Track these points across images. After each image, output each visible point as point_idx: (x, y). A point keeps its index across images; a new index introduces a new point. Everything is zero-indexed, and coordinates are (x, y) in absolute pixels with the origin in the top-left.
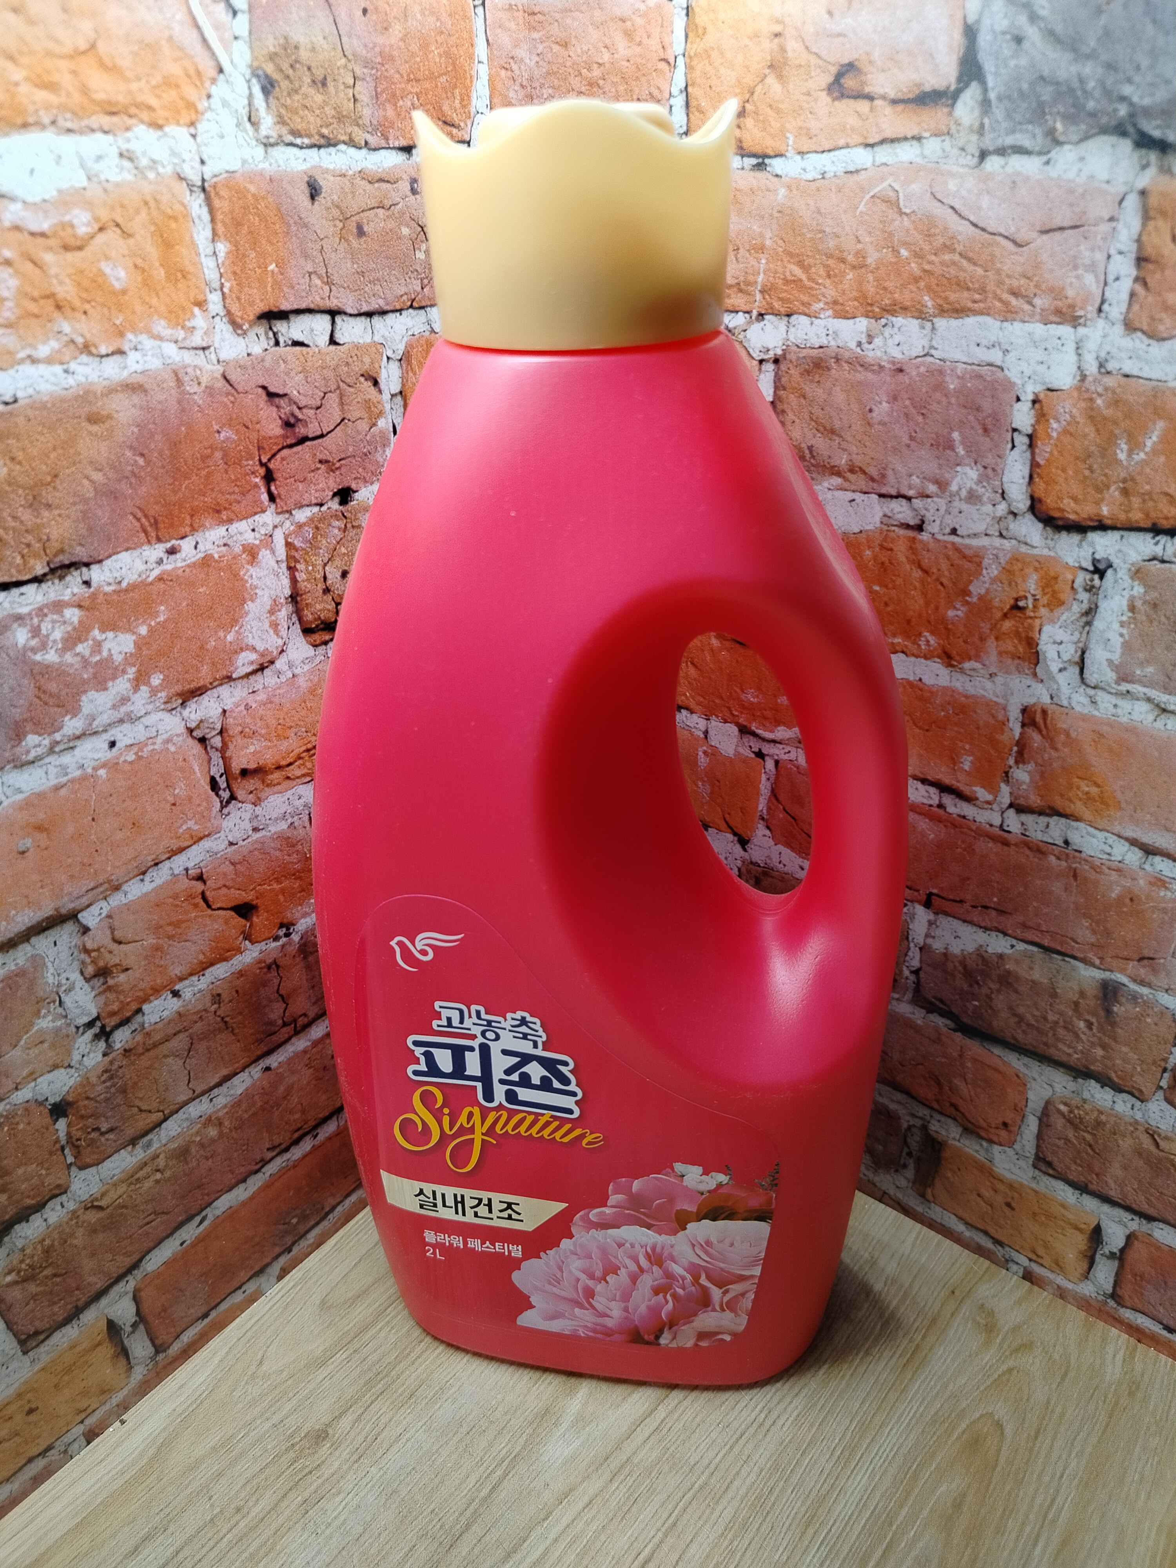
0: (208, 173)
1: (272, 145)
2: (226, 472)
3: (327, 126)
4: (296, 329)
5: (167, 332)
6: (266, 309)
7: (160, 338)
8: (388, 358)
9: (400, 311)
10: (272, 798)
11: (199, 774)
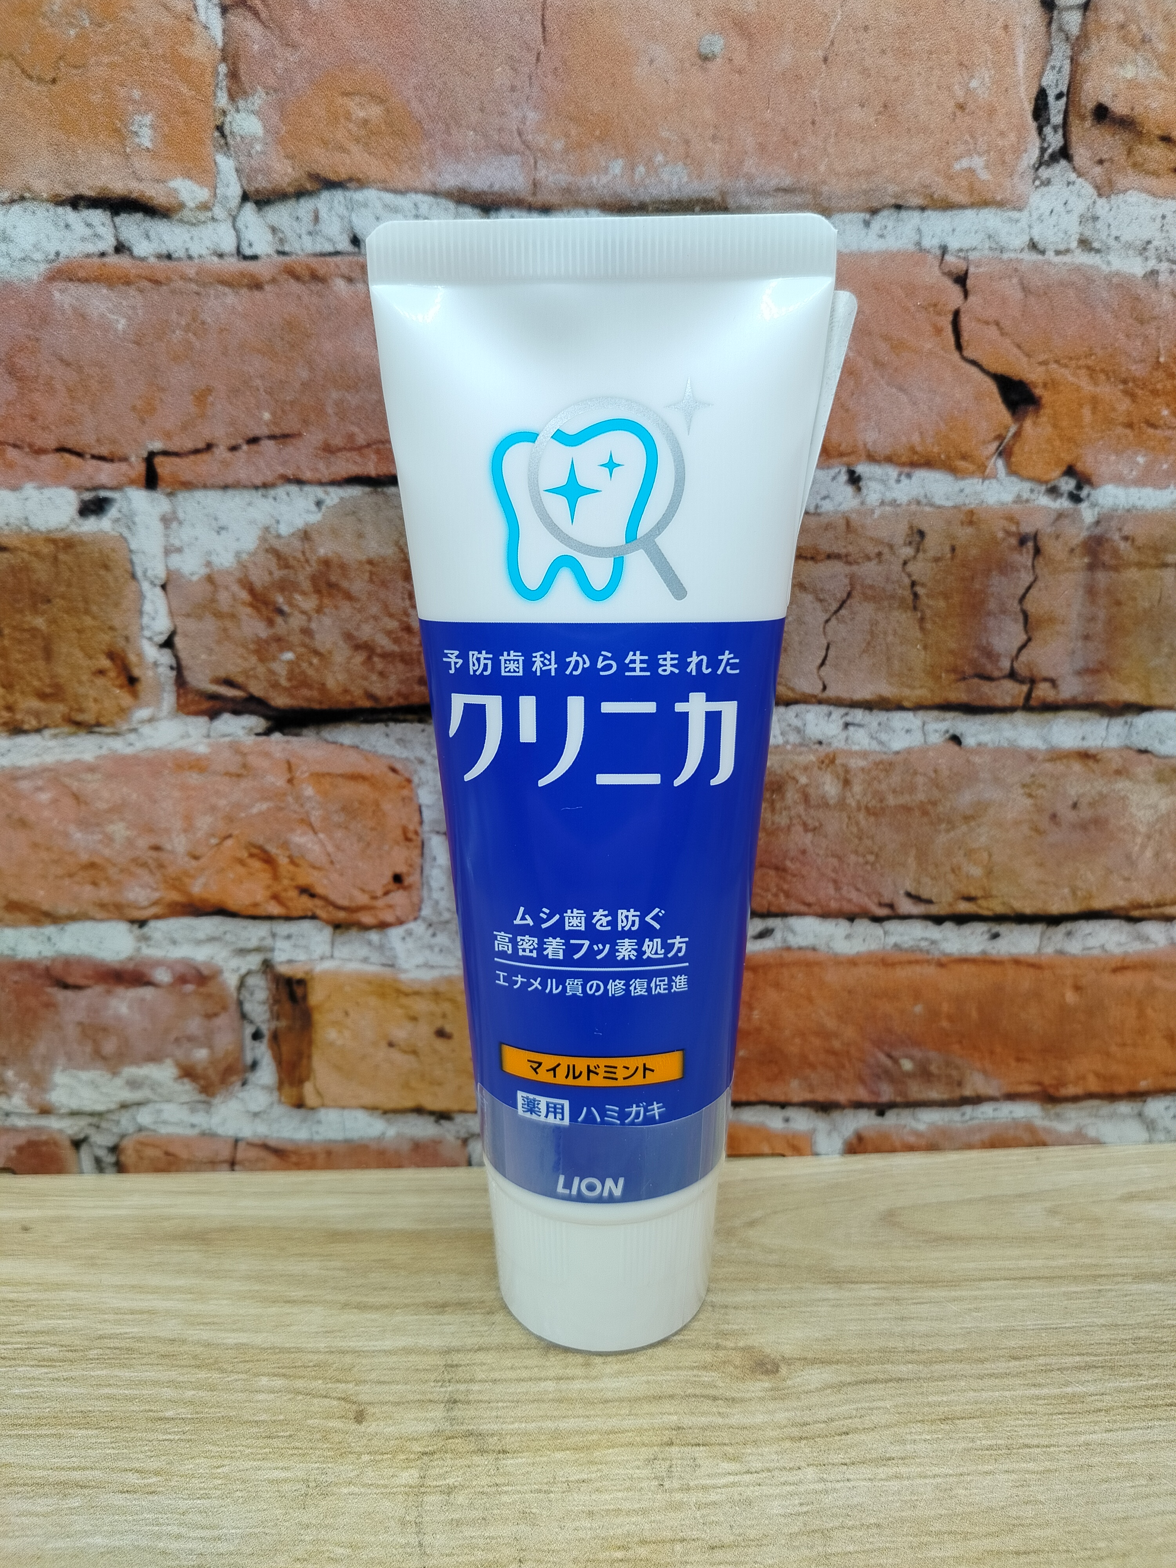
10: (1133, 197)
11: (1021, 71)
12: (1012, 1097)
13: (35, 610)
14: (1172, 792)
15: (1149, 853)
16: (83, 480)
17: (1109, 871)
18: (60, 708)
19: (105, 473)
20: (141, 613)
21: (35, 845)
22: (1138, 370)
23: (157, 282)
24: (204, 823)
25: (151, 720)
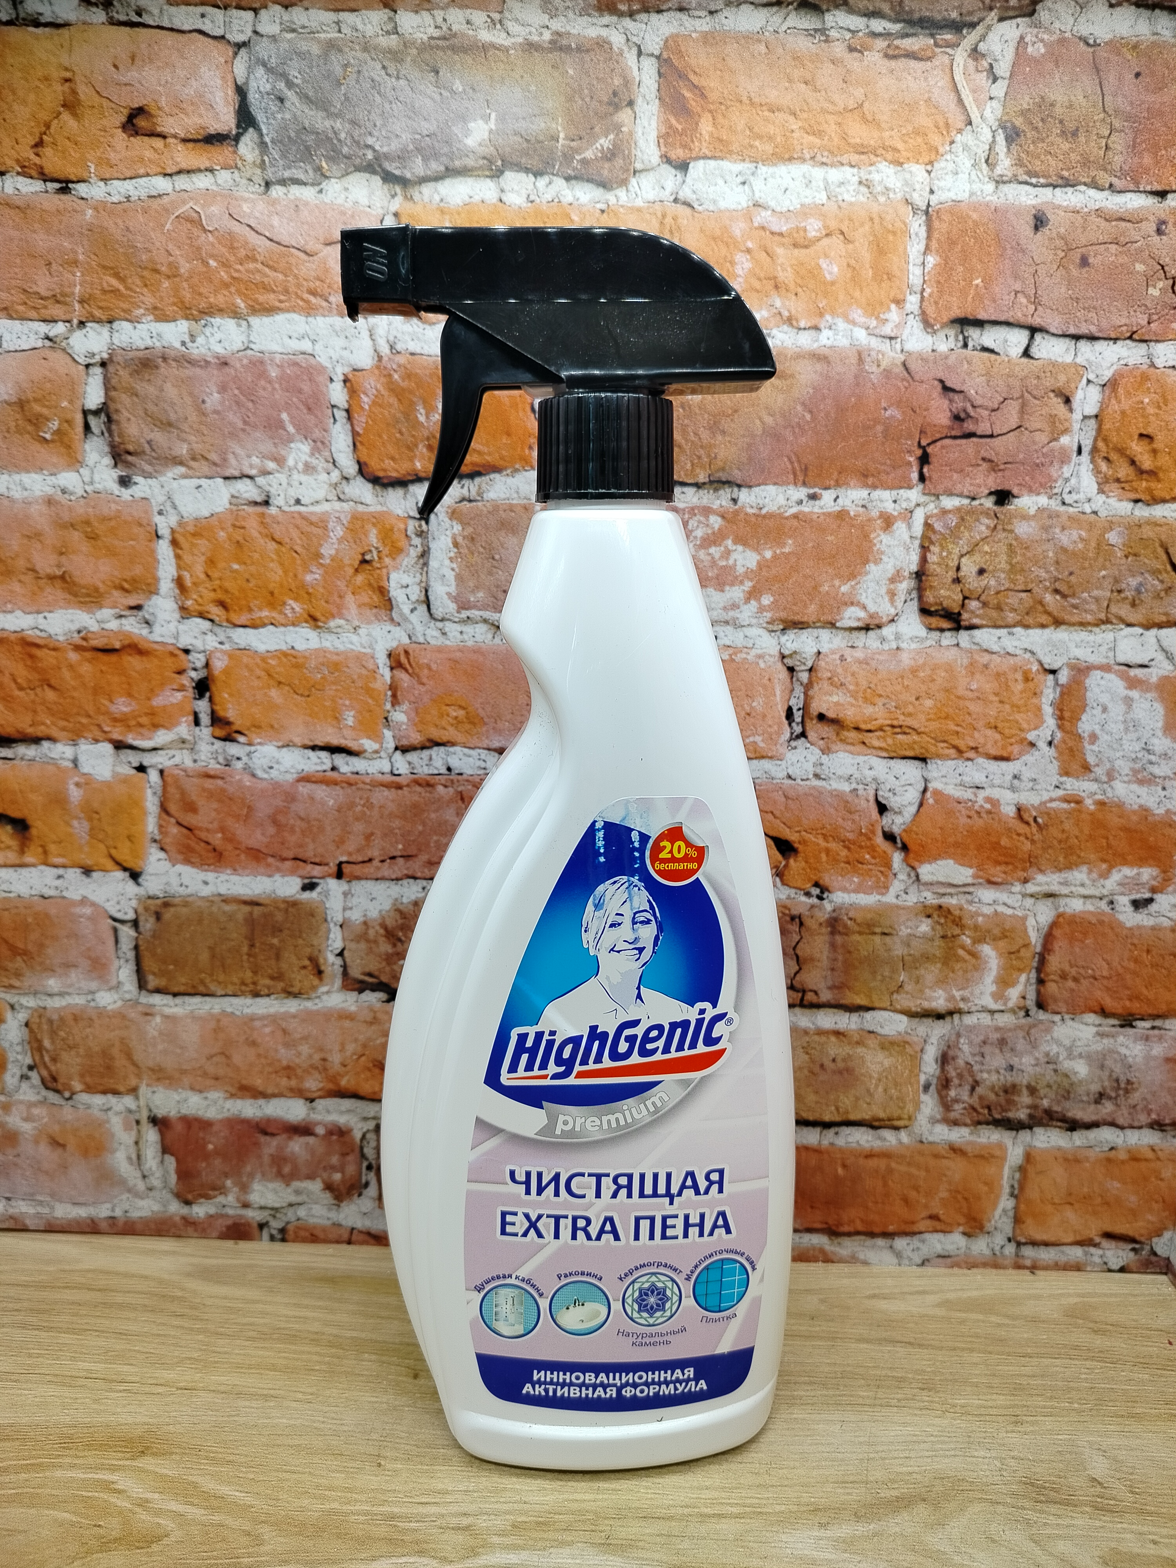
0: (934, 200)
1: (1004, 183)
2: (883, 444)
3: (1068, 170)
4: (989, 337)
5: (862, 320)
6: (962, 315)
7: (854, 323)
8: (1089, 381)
9: (1115, 340)
10: (841, 755)
11: (778, 698)
12: (809, 1230)
13: (274, 936)
14: (891, 1055)
15: (880, 1089)
16: (304, 873)
17: (857, 1099)
18: (281, 985)
19: (317, 871)
20: (328, 939)
21: (259, 1056)
22: (850, 836)
23: (350, 784)
24: (351, 1048)
25: (328, 992)
